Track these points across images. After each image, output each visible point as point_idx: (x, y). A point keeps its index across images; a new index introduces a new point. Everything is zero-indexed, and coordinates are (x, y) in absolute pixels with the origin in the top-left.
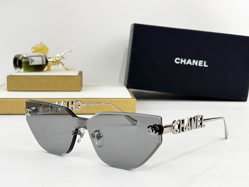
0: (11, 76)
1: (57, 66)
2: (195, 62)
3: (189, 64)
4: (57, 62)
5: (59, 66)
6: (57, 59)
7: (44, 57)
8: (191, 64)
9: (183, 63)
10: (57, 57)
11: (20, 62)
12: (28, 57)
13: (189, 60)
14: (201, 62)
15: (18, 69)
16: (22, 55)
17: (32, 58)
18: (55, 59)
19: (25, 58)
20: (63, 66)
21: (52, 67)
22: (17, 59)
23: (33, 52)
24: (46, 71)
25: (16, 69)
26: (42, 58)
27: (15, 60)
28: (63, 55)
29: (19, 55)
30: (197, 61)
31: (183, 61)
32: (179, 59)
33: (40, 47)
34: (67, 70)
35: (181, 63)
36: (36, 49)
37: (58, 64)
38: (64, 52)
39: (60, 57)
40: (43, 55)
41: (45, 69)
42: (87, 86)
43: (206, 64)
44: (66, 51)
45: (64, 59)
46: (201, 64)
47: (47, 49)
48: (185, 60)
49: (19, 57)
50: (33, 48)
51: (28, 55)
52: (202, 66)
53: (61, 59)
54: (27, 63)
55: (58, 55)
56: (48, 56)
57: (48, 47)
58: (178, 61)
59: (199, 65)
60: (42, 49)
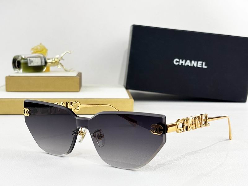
0: (10, 76)
1: (56, 66)
2: (194, 63)
3: (188, 65)
4: (56, 63)
5: (58, 67)
6: (56, 60)
7: (43, 58)
8: (190, 65)
9: (182, 64)
10: (57, 58)
11: (19, 63)
12: (27, 58)
13: (188, 61)
14: (200, 63)
15: (17, 70)
16: (21, 56)
17: (31, 59)
18: (54, 60)
19: (24, 59)
20: (62, 67)
21: (52, 68)
22: (16, 60)
23: (33, 53)
24: (45, 71)
25: (15, 70)
26: (41, 59)
27: (14, 61)
28: (62, 56)
29: (18, 56)
30: (196, 62)
31: (182, 62)
32: (178, 60)
33: (39, 48)
34: (66, 71)
35: (180, 64)
36: (36, 50)
37: (58, 65)
38: (64, 53)
39: (60, 58)
40: (42, 56)
41: (44, 70)
42: (86, 87)
43: (206, 65)
44: (65, 53)
45: (63, 60)
46: (200, 65)
47: (47, 50)
48: (184, 61)
49: (18, 58)
50: (32, 49)
51: (27, 56)
52: (201, 67)
53: (59, 61)
54: (26, 64)
55: (57, 56)
56: (47, 57)
57: (47, 48)
58: (177, 62)
59: (199, 66)
60: (41, 50)
